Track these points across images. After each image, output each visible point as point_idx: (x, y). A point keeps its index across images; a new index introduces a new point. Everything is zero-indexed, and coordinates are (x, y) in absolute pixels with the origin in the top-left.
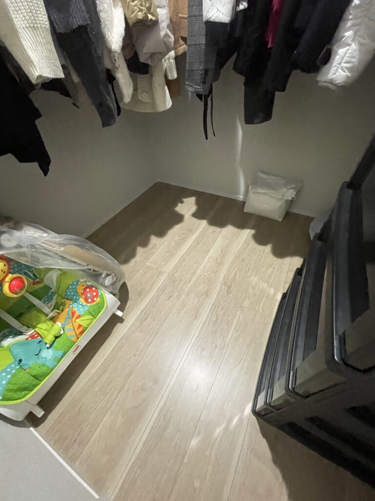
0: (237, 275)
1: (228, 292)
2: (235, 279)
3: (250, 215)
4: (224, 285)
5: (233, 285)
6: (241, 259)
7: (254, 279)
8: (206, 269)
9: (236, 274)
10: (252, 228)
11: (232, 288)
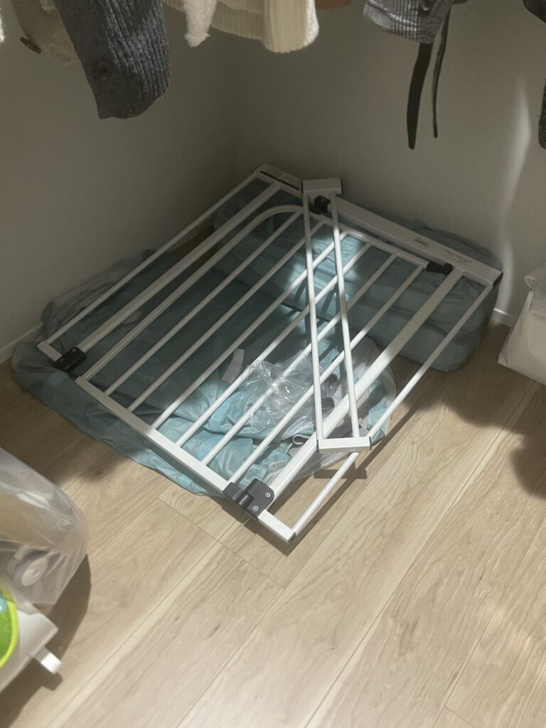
0: (441, 590)
1: (401, 645)
2: (433, 600)
3: (516, 379)
4: (395, 617)
5: (420, 624)
6: (461, 534)
7: (496, 615)
8: (344, 550)
9: (437, 584)
10: (515, 428)
11: (418, 633)
